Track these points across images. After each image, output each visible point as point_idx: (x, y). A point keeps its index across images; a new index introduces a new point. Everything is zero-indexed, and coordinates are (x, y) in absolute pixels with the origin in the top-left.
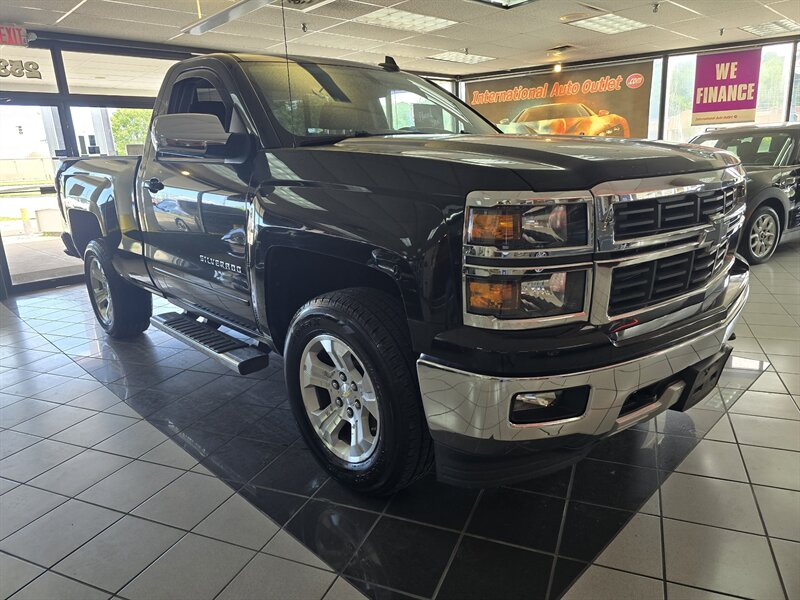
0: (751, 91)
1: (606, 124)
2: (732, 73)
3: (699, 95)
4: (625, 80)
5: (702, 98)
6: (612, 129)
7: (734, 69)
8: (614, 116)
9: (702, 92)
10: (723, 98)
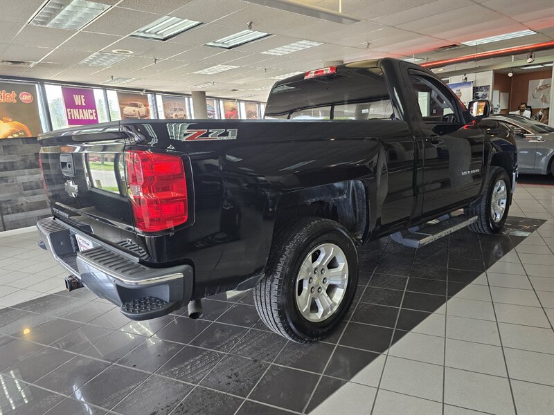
0: (94, 114)
1: (13, 129)
2: (83, 103)
3: (69, 114)
4: (18, 95)
5: (71, 115)
6: (17, 133)
7: (83, 100)
8: (17, 123)
9: (70, 111)
10: (81, 117)
